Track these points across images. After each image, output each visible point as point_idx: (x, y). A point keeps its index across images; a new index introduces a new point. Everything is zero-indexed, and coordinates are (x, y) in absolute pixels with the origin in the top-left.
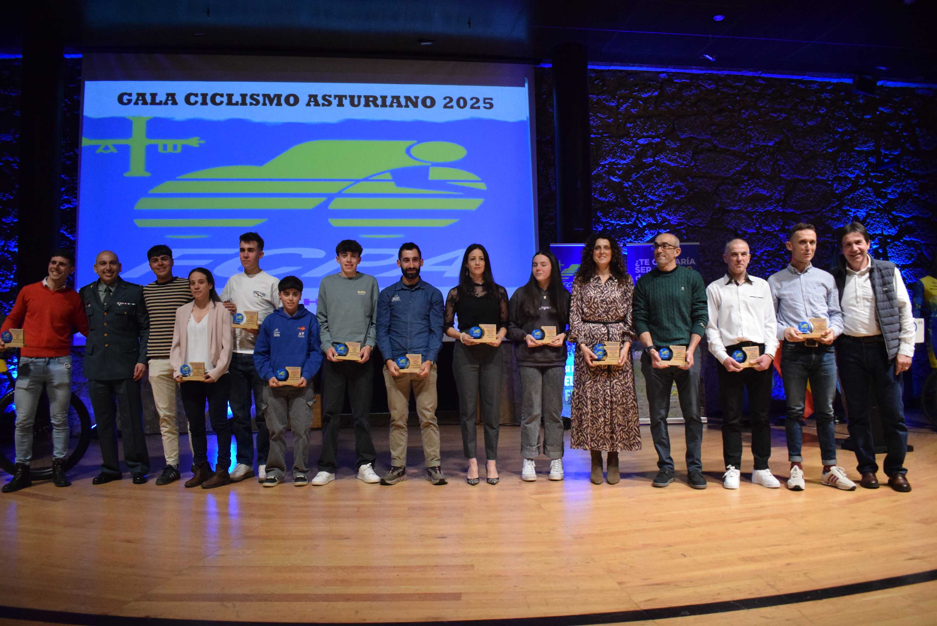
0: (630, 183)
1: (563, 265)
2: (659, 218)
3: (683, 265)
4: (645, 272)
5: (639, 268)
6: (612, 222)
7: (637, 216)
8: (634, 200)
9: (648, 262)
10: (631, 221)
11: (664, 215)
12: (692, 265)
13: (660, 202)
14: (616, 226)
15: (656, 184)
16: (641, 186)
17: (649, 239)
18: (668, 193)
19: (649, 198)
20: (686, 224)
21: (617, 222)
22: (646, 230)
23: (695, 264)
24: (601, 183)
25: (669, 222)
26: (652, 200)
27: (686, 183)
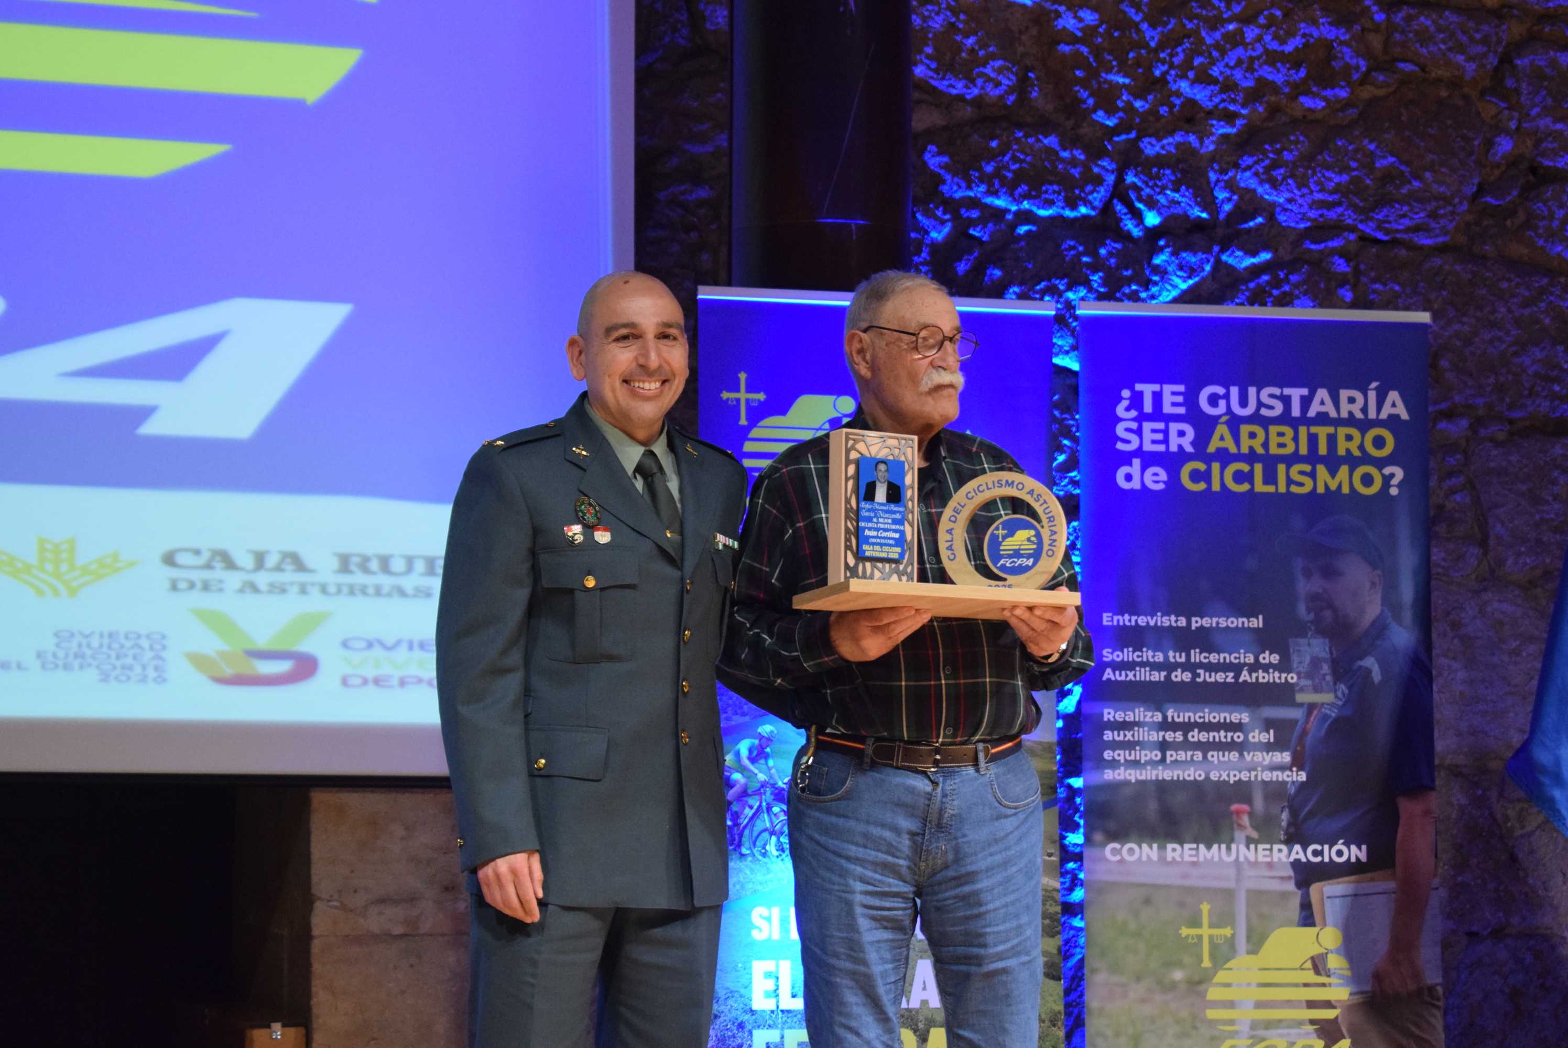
0: (1089, 17)
1: (761, 396)
2: (1221, 195)
3: (1351, 421)
4: (1161, 448)
5: (1134, 425)
6: (1000, 203)
7: (1120, 179)
8: (1107, 99)
9: (1180, 399)
10: (1087, 203)
11: (1246, 180)
12: (1393, 422)
13: (1230, 118)
14: (1013, 226)
15: (1214, 28)
16: (1138, 31)
17: (1175, 293)
18: (1267, 73)
19: (1178, 94)
20: (1352, 229)
21: (1018, 202)
22: (1161, 250)
23: (1405, 416)
24: (949, 8)
25: (1271, 217)
26: (1191, 103)
27: (1357, 28)
